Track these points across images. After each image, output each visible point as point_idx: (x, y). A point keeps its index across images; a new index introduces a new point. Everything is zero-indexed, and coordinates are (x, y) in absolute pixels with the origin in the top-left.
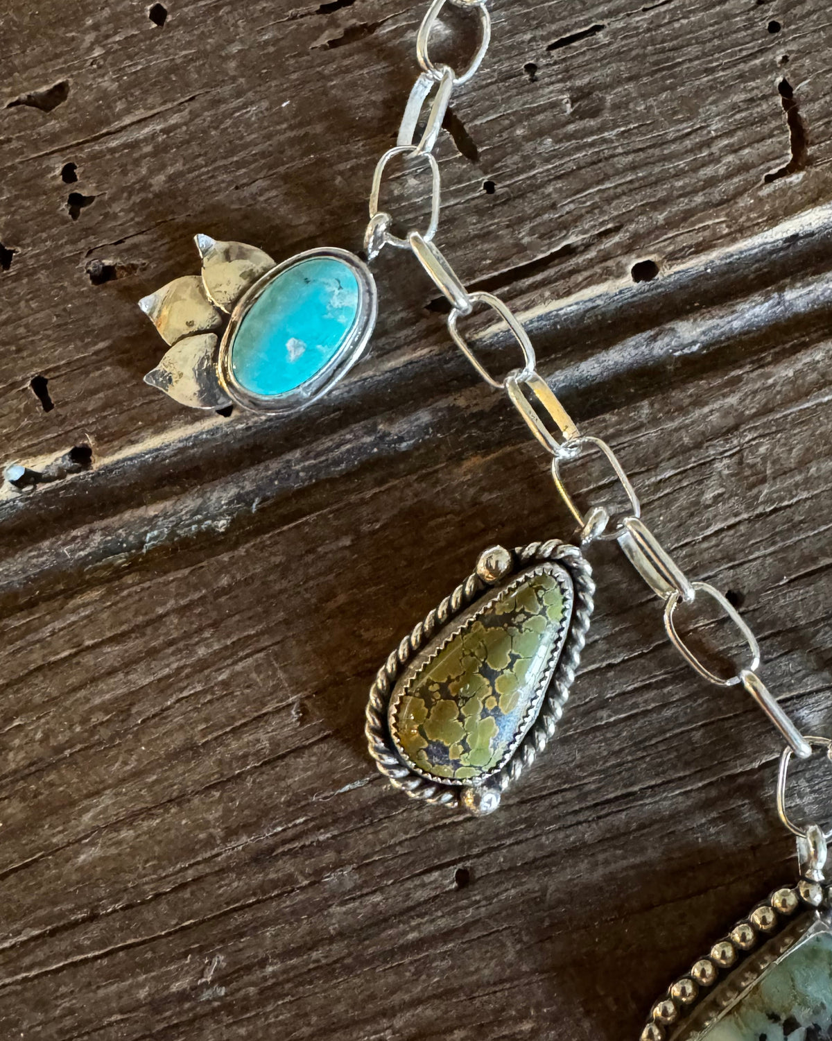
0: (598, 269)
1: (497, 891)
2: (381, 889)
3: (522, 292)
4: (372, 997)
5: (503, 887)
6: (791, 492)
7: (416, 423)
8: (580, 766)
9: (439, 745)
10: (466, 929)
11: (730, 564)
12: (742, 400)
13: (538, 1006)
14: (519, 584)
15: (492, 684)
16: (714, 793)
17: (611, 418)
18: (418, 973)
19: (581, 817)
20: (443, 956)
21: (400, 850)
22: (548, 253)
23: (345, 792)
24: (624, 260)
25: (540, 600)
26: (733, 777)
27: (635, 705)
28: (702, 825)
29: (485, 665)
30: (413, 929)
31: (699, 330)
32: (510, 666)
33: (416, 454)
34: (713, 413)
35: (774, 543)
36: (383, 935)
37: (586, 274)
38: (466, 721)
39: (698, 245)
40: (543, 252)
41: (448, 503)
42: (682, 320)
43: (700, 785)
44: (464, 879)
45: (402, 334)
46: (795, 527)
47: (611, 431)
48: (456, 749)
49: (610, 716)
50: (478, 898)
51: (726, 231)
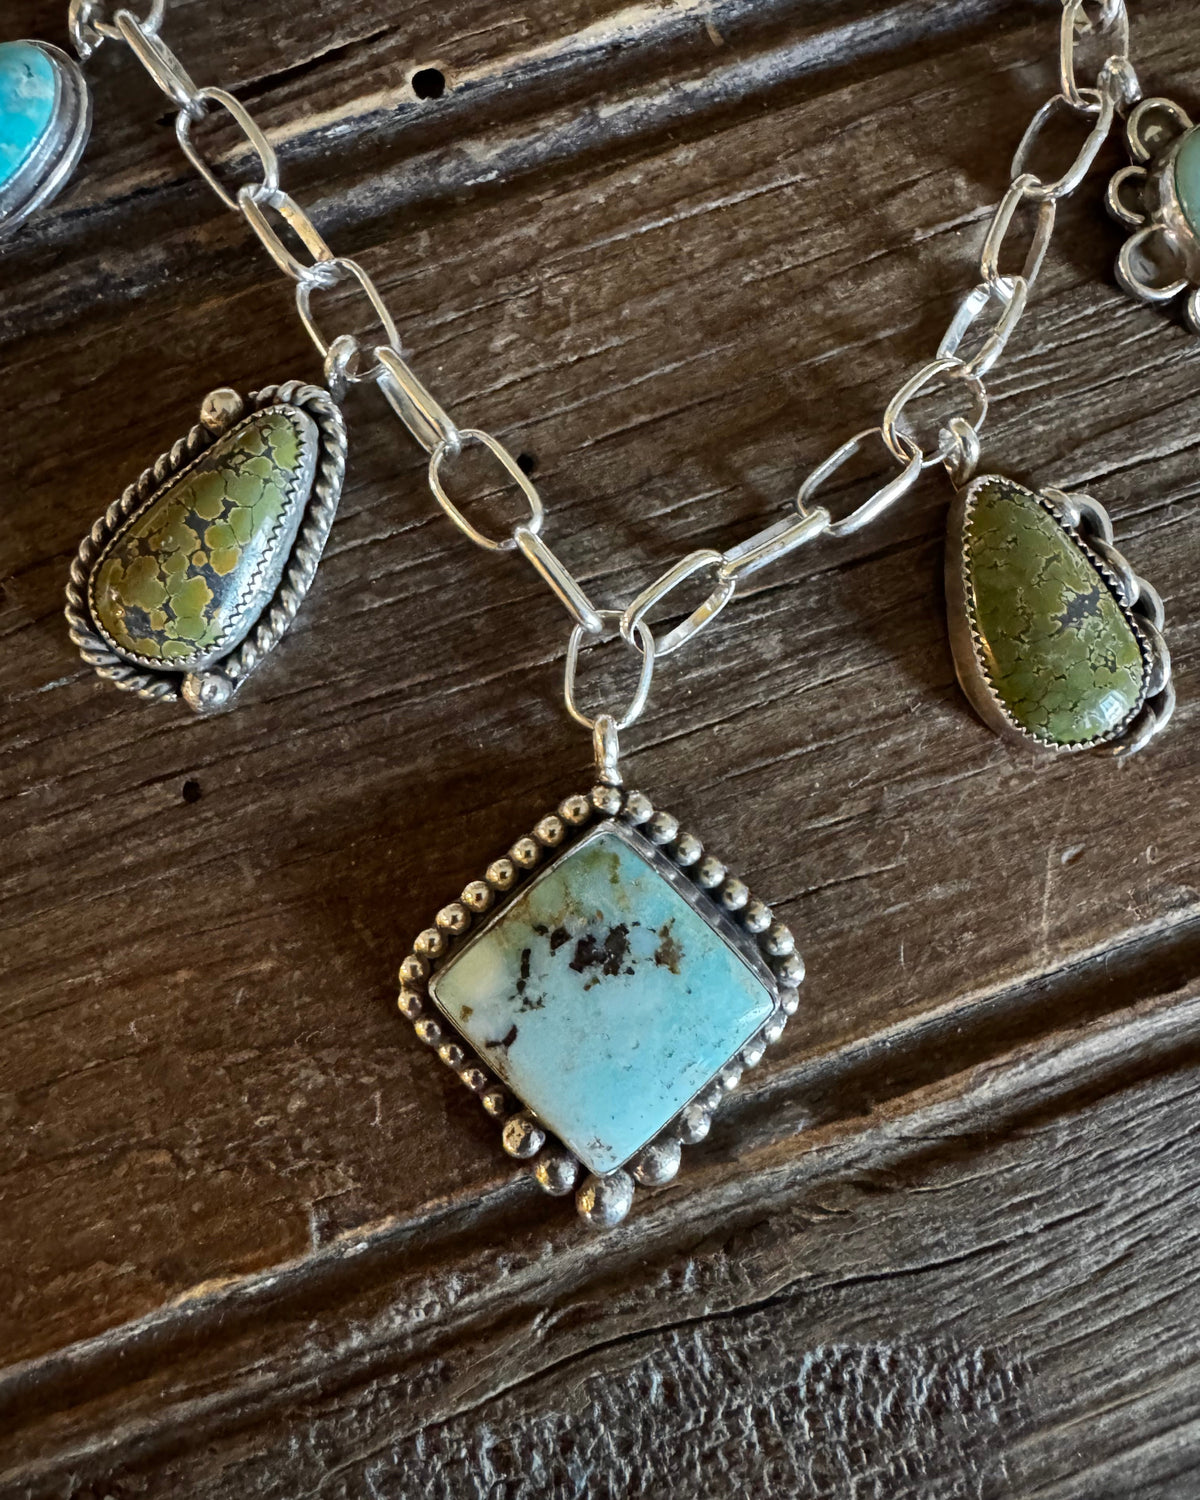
0: (369, 77)
1: (231, 805)
2: (89, 805)
3: (276, 104)
4: (77, 933)
5: (242, 801)
6: (599, 339)
7: (147, 262)
8: (335, 659)
9: (136, 610)
10: (194, 851)
11: (523, 423)
12: (541, 232)
13: (281, 941)
14: (244, 425)
15: (201, 536)
16: (498, 691)
17: (381, 251)
18: (133, 904)
19: (337, 719)
20: (165, 883)
21: (115, 759)
22: (309, 59)
23: (48, 692)
24: (399, 66)
25: (265, 440)
26: (523, 673)
27: (405, 587)
28: (483, 728)
29: (192, 513)
30: (128, 852)
31: (494, 152)
32: (224, 516)
33: (149, 300)
34: (502, 246)
35: (577, 397)
36: (92, 858)
37: (354, 82)
38: (168, 580)
39: (494, 47)
40: (302, 58)
41: (179, 350)
42: (473, 139)
43: (483, 681)
44: (192, 792)
45: (128, 152)
46: (603, 379)
47: (381, 267)
48: (157, 616)
49: (372, 601)
50: (209, 814)
51: (525, 32)
